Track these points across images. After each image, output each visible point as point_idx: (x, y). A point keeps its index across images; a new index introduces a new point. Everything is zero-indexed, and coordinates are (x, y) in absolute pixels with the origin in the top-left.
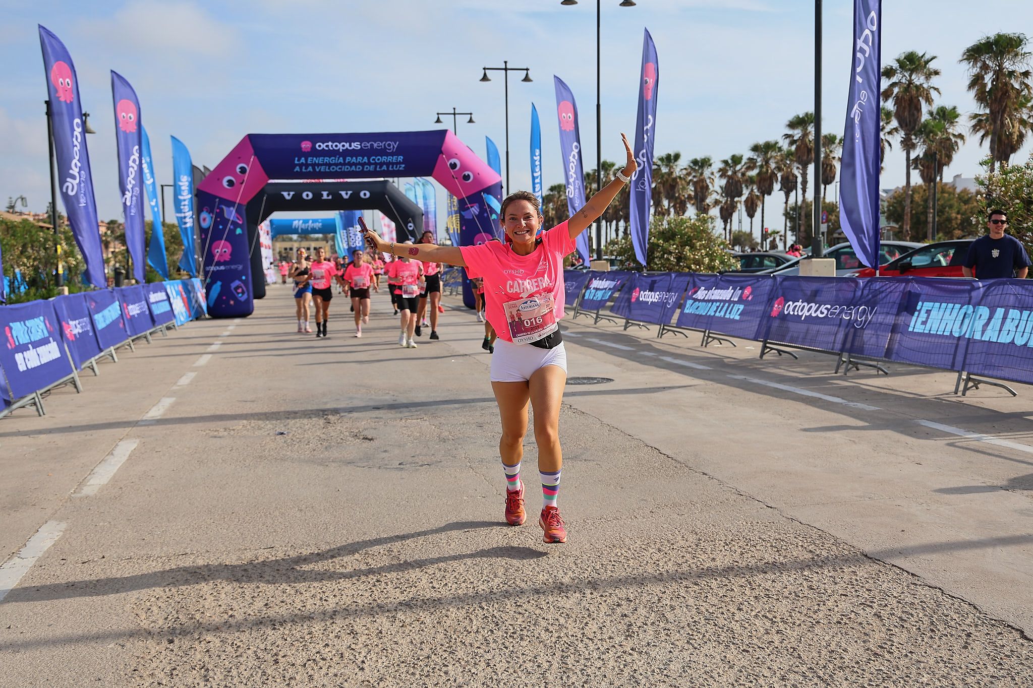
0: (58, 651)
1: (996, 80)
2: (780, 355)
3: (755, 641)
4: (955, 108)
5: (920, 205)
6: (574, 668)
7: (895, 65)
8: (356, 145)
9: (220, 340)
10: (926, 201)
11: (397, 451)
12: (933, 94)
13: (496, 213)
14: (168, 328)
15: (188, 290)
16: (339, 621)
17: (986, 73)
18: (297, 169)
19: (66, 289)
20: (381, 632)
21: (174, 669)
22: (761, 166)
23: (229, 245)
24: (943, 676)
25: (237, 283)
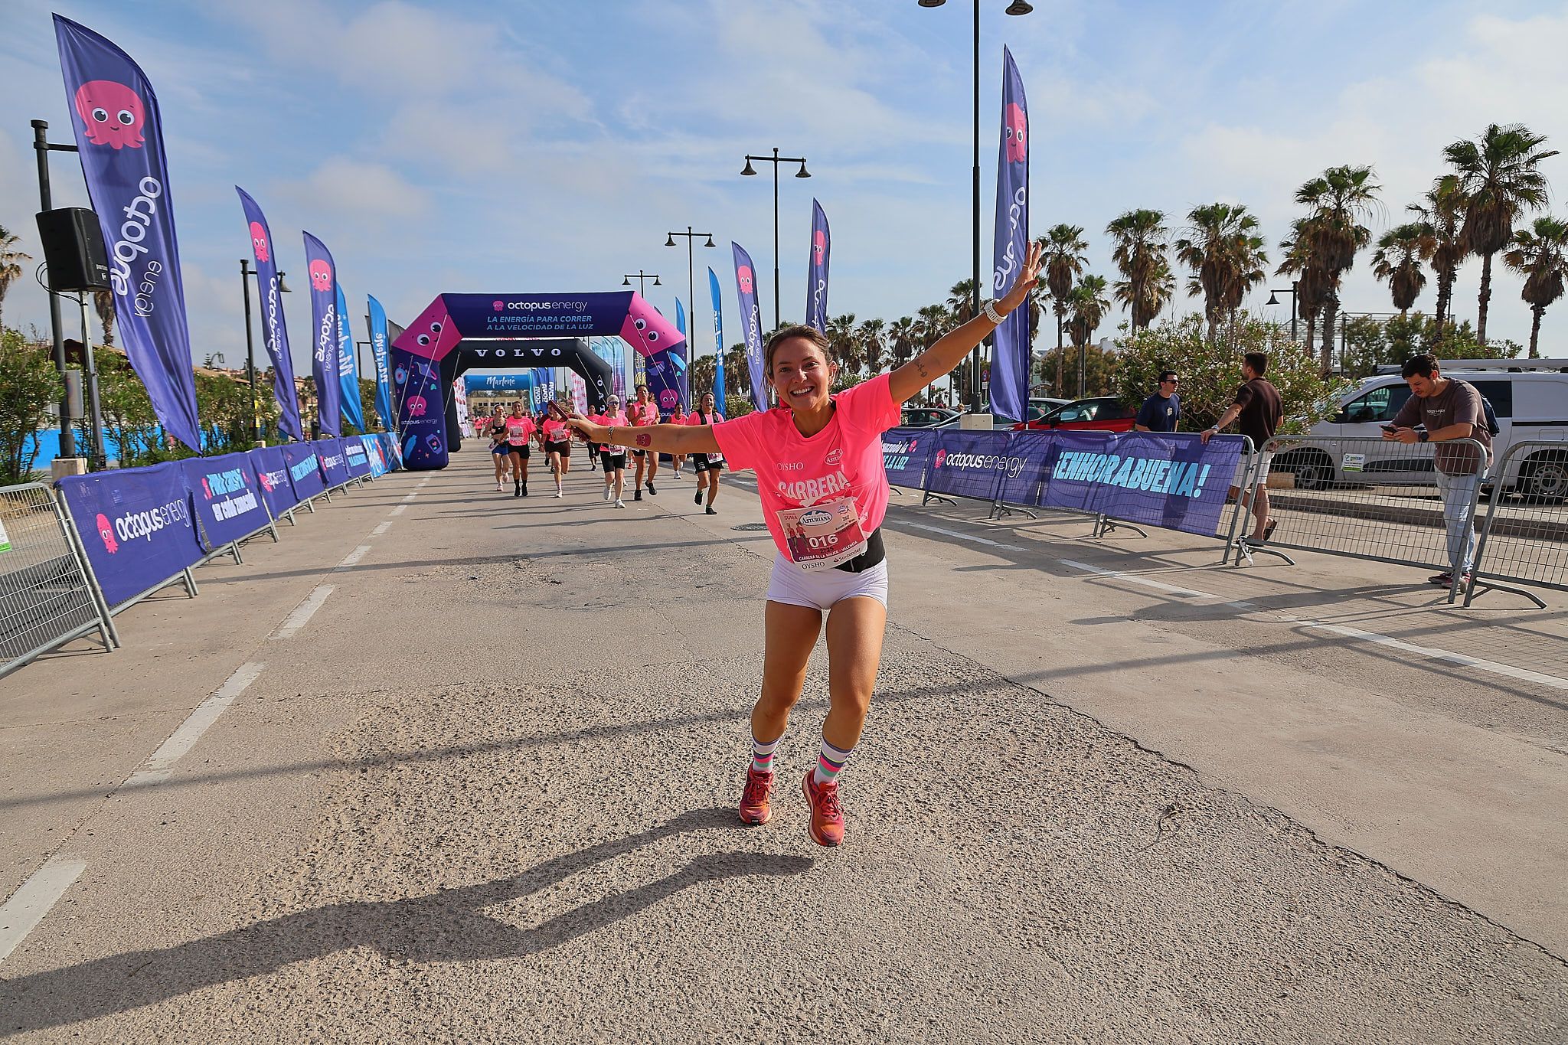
0: (256, 783)
1: (1137, 252)
2: (941, 502)
3: (905, 757)
4: (1101, 277)
5: (1070, 366)
6: (740, 785)
7: (1048, 237)
8: (546, 305)
9: (415, 491)
10: (1076, 361)
11: (583, 594)
12: (1082, 263)
13: (681, 370)
14: (365, 480)
15: (384, 443)
16: (525, 749)
17: (1128, 246)
18: (490, 327)
19: (264, 442)
20: (563, 758)
21: (366, 796)
22: (929, 328)
24: (1066, 782)
25: (432, 436)
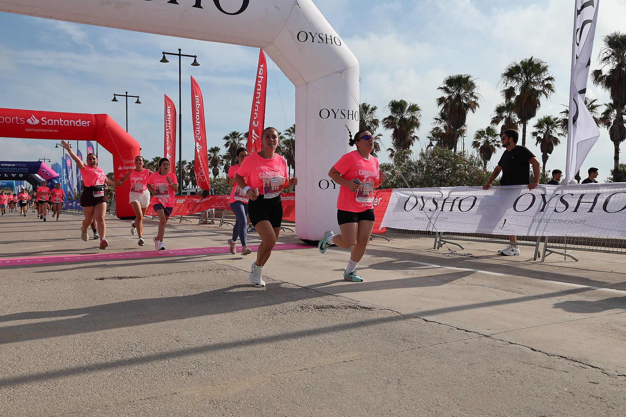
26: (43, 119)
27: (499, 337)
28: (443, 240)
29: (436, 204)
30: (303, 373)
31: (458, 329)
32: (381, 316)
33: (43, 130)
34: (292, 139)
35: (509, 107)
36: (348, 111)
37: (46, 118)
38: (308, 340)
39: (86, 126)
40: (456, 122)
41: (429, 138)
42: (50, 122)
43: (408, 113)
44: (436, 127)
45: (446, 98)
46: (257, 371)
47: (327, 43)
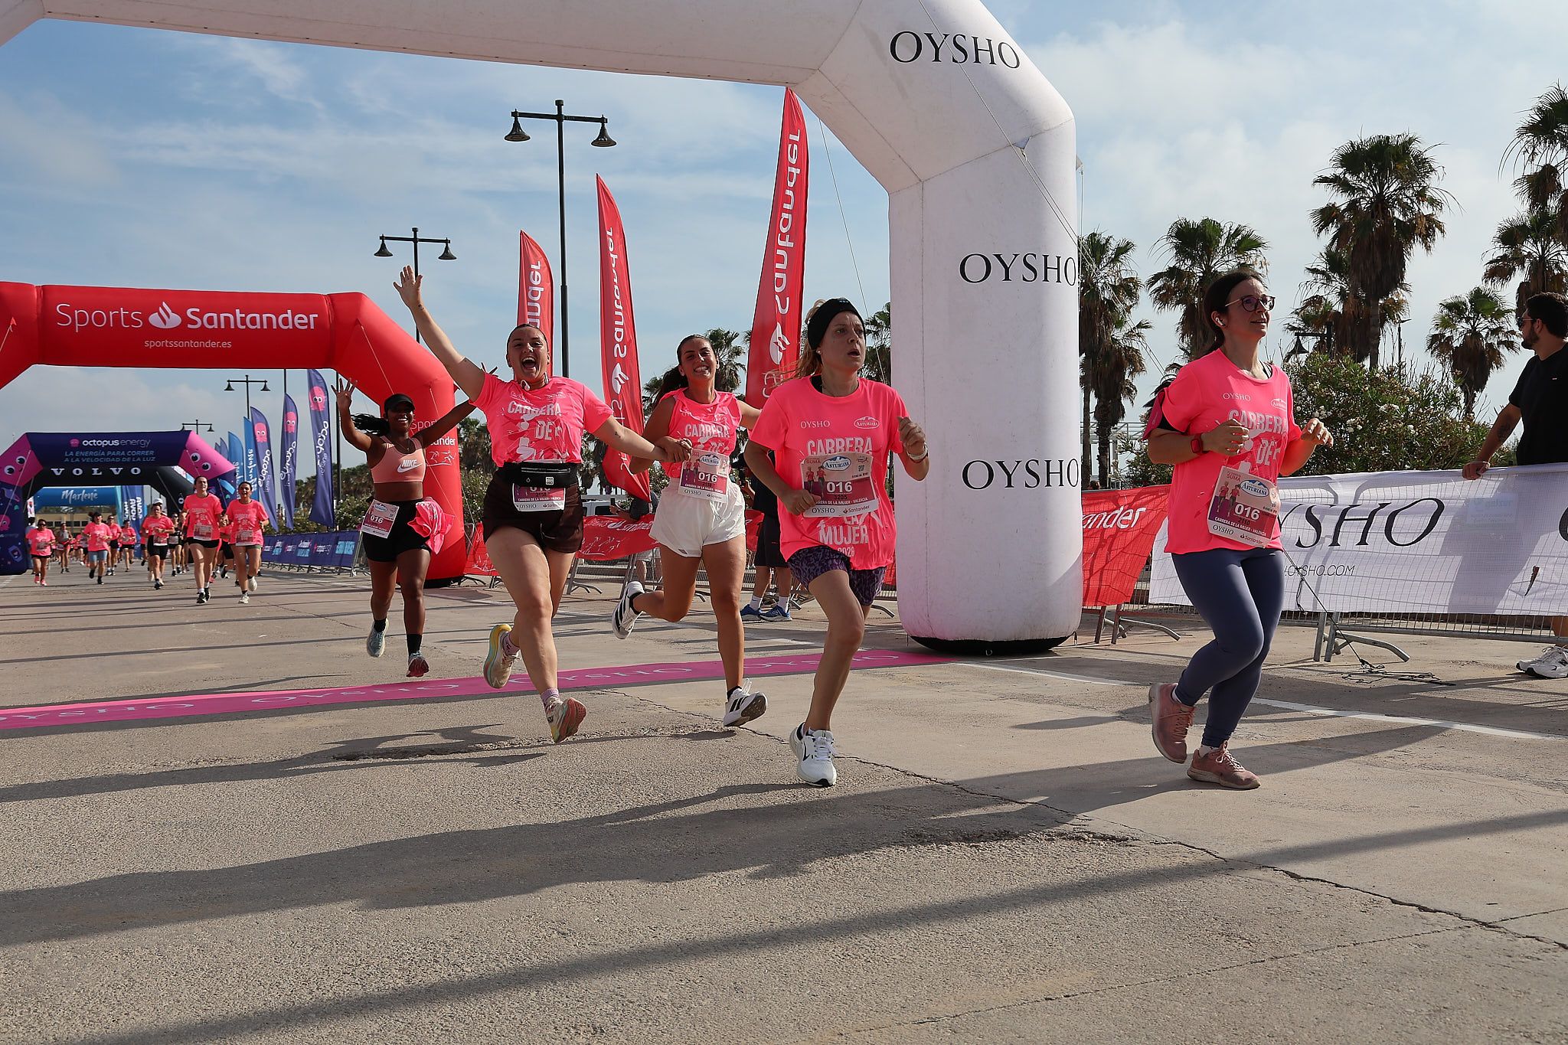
8: (116, 443)
13: (230, 494)
18: (67, 460)
23: (8, 518)
25: (14, 547)
26: (192, 313)
27: (1527, 927)
28: (1343, 632)
29: (1317, 525)
30: (925, 1033)
31: (1394, 902)
32: (1156, 861)
33: (191, 344)
34: (882, 346)
35: (1540, 227)
36: (1046, 257)
37: (198, 310)
38: (935, 934)
39: (306, 327)
40: (1374, 278)
41: (1293, 328)
42: (210, 320)
43: (1226, 258)
44: (1313, 297)
45: (1342, 208)
46: (792, 1025)
47: (977, 61)
